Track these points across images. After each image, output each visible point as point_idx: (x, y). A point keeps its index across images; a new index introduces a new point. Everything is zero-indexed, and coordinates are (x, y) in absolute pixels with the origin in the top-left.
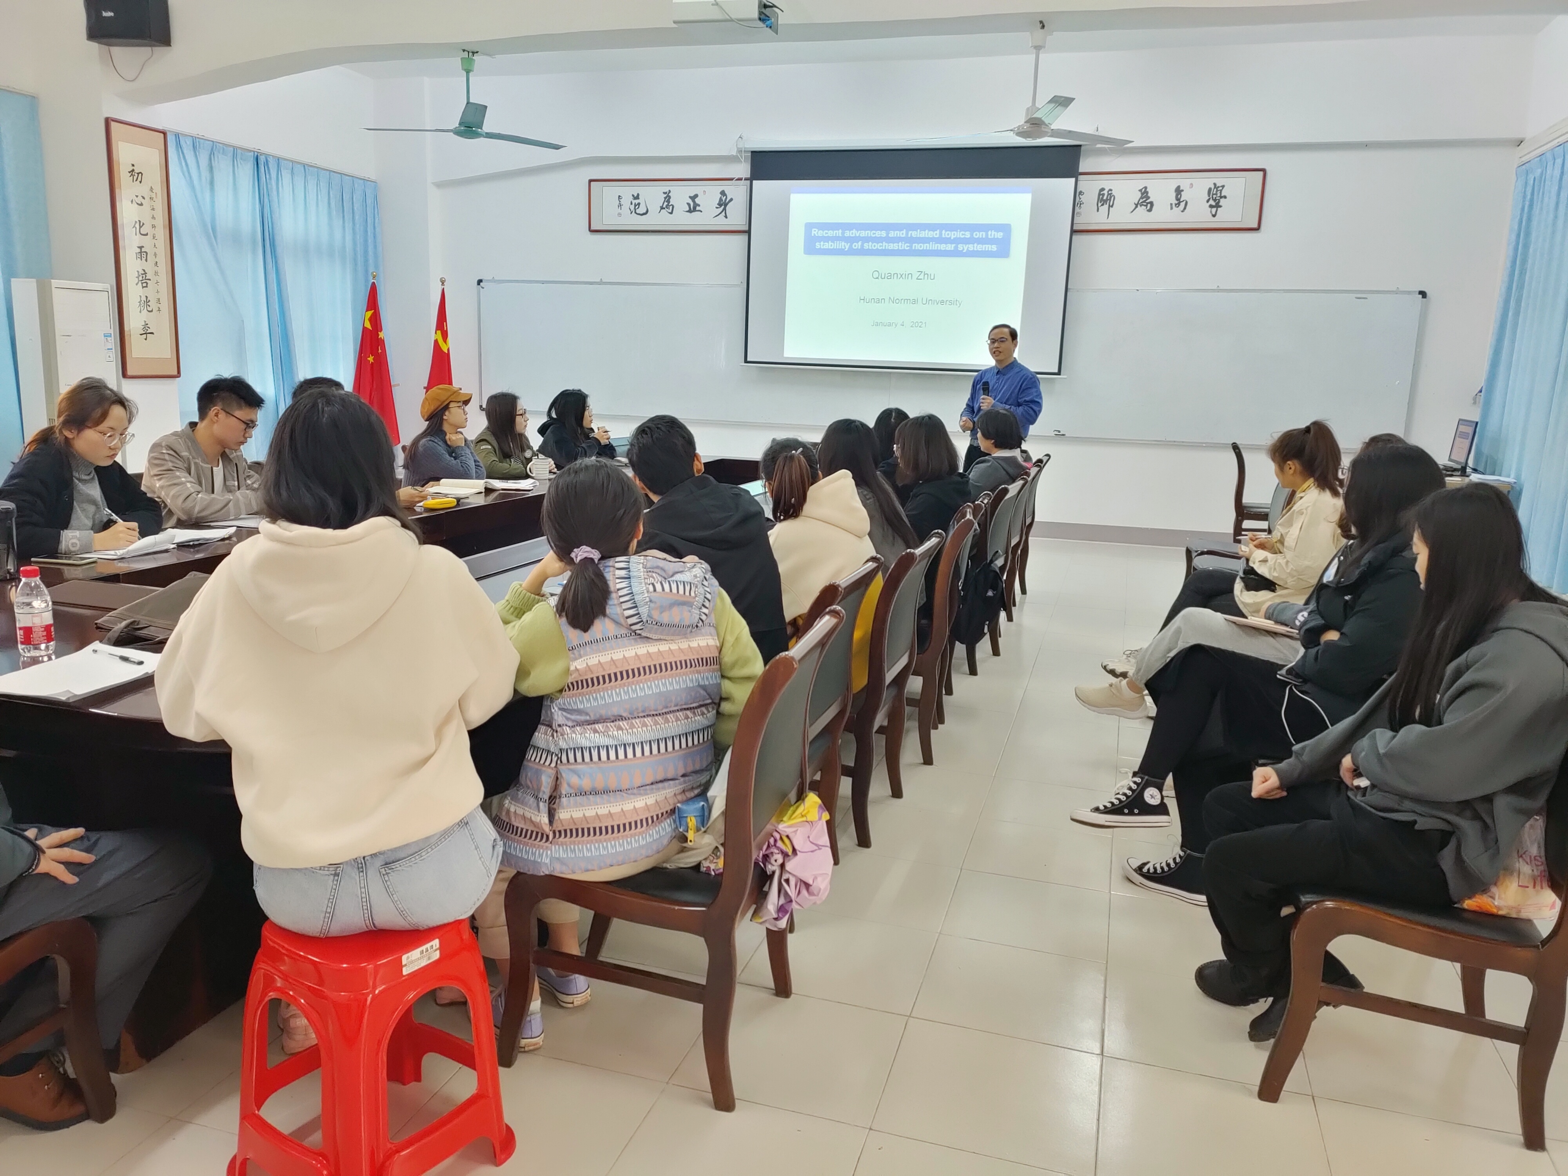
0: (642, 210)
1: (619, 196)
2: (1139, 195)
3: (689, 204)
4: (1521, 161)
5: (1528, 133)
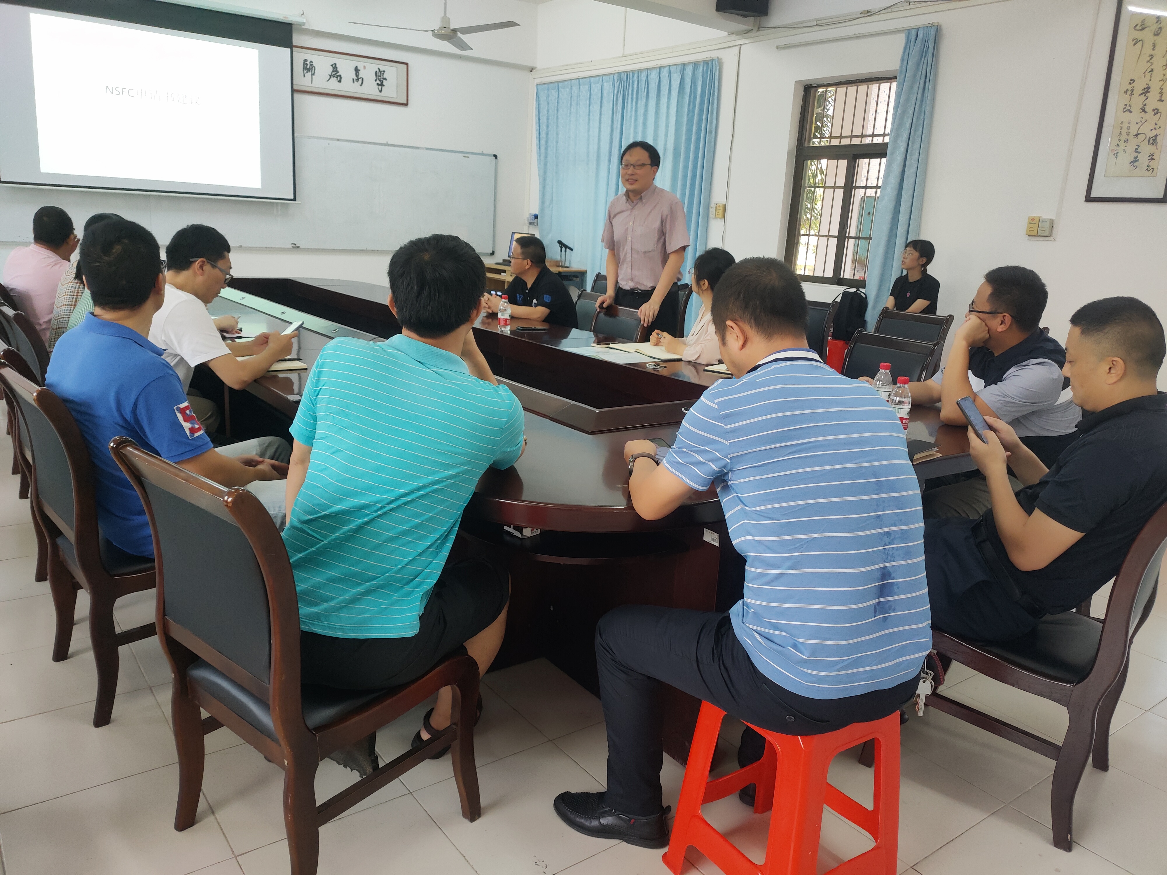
2: (331, 69)
4: (538, 81)
5: (539, 65)
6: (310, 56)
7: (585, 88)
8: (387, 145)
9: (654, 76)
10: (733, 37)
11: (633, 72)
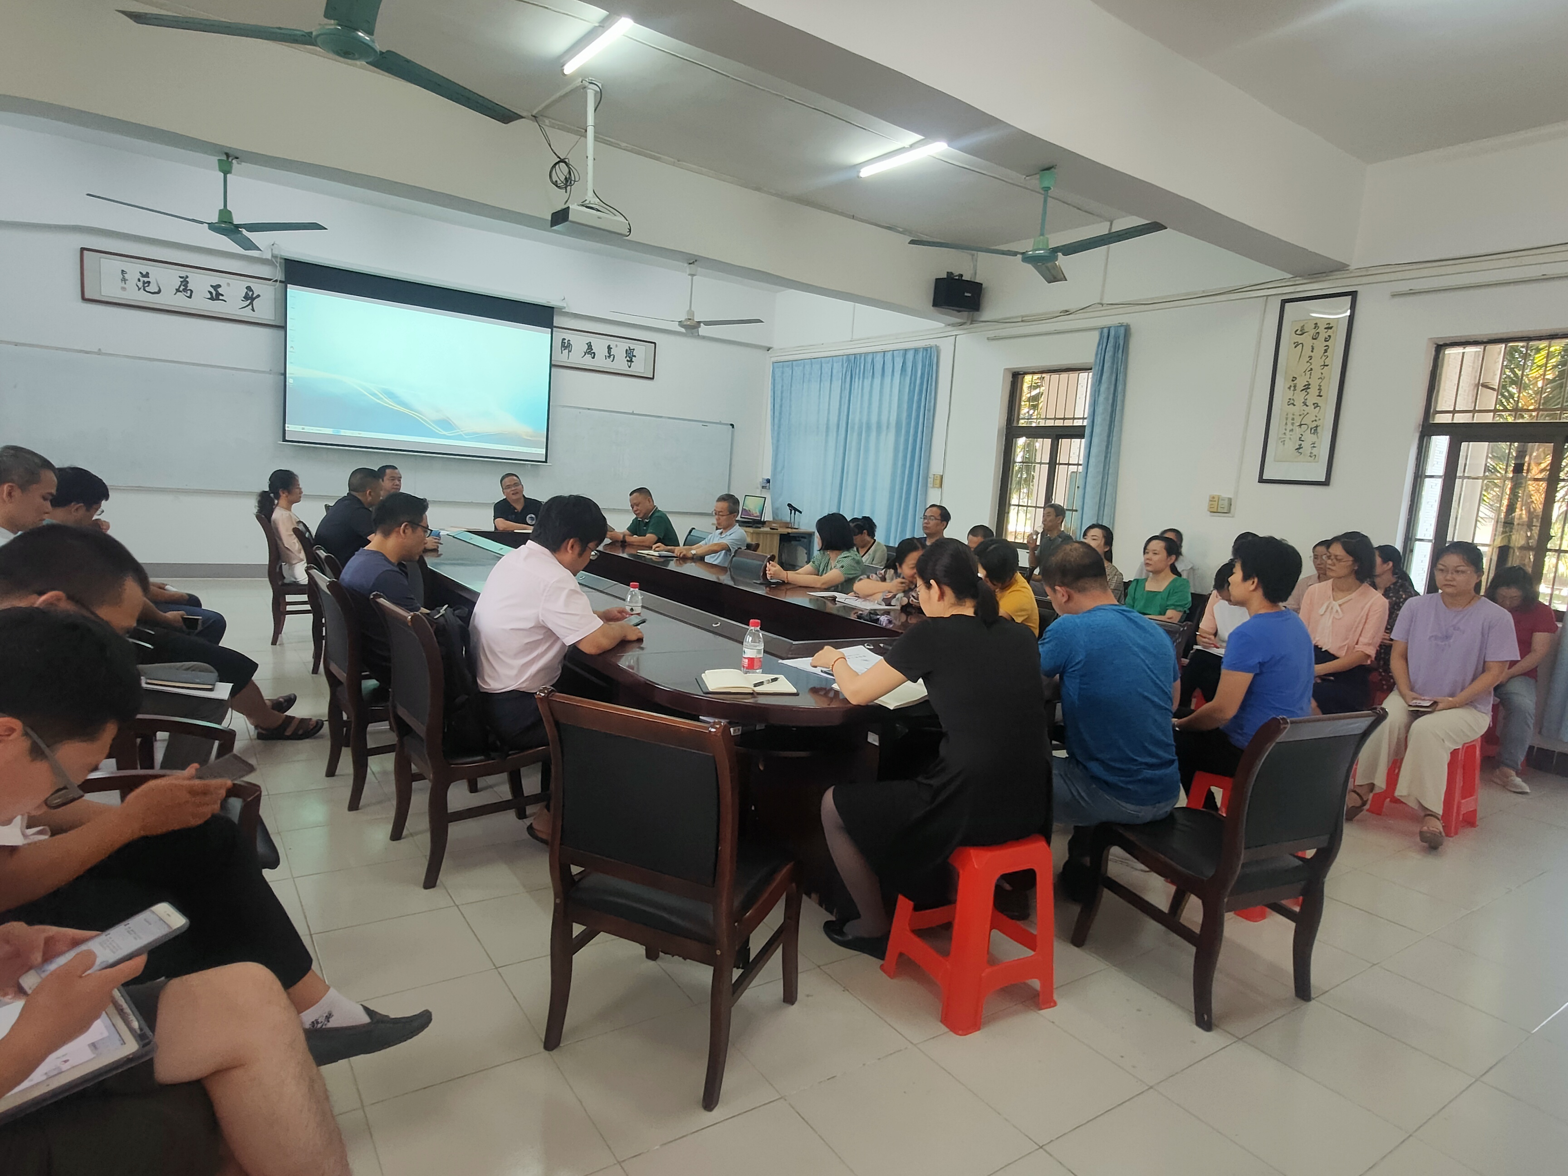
0: (153, 288)
1: (123, 271)
2: (587, 346)
3: (211, 293)
4: (774, 359)
5: (775, 345)
6: (568, 336)
7: (816, 367)
8: (633, 414)
9: (879, 359)
10: (950, 328)
11: (860, 354)
